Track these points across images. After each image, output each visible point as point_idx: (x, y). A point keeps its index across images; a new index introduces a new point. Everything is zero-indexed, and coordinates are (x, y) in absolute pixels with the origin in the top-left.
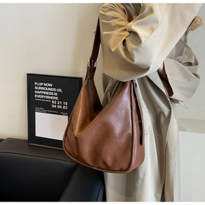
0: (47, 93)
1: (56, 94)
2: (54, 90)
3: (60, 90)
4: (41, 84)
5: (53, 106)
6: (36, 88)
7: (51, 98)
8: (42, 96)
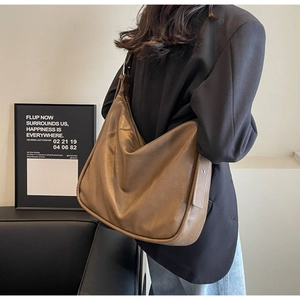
0: (46, 129)
1: (59, 130)
2: (57, 124)
3: (65, 124)
4: (37, 117)
5: (55, 147)
6: (28, 123)
7: (52, 135)
8: (38, 135)
